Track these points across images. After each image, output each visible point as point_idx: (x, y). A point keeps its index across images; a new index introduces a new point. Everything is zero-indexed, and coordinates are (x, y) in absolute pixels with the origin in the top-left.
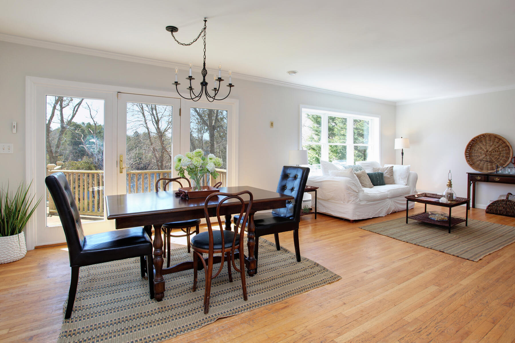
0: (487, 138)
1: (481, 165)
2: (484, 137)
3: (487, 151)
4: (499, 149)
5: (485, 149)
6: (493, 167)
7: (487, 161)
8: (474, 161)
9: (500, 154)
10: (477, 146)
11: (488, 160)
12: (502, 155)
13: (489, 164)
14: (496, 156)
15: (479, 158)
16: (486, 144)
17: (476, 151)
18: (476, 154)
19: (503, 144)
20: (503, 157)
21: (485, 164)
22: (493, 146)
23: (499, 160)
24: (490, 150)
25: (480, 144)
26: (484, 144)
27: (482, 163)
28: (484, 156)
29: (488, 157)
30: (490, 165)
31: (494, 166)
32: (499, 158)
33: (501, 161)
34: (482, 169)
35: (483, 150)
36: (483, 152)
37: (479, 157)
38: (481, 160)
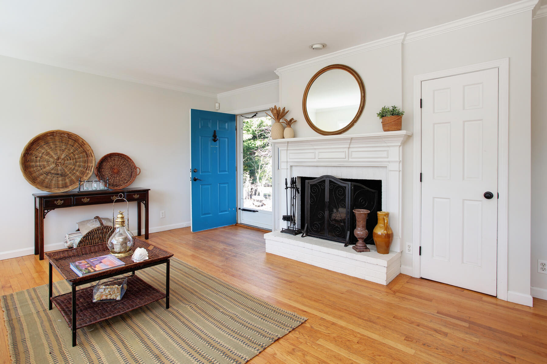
0: (57, 138)
1: (47, 180)
2: (53, 135)
3: (58, 159)
4: (74, 155)
5: (54, 156)
6: (66, 183)
7: (58, 174)
8: (34, 175)
9: (76, 162)
10: (40, 149)
11: (59, 172)
12: (78, 164)
13: (60, 179)
14: (71, 166)
15: (44, 170)
16: (56, 147)
17: (38, 159)
18: (38, 164)
19: (79, 148)
20: (79, 166)
21: (54, 179)
22: (66, 150)
23: (74, 171)
24: (62, 157)
25: (45, 146)
26: (53, 146)
27: (49, 177)
28: (54, 165)
29: (59, 168)
30: (62, 180)
31: (67, 181)
32: (74, 169)
33: (77, 173)
34: (48, 187)
35: (52, 157)
36: (51, 160)
37: (45, 168)
38: (47, 173)
